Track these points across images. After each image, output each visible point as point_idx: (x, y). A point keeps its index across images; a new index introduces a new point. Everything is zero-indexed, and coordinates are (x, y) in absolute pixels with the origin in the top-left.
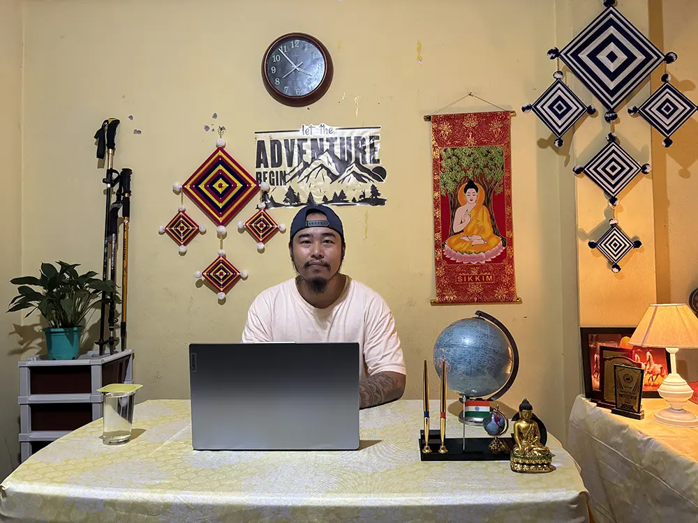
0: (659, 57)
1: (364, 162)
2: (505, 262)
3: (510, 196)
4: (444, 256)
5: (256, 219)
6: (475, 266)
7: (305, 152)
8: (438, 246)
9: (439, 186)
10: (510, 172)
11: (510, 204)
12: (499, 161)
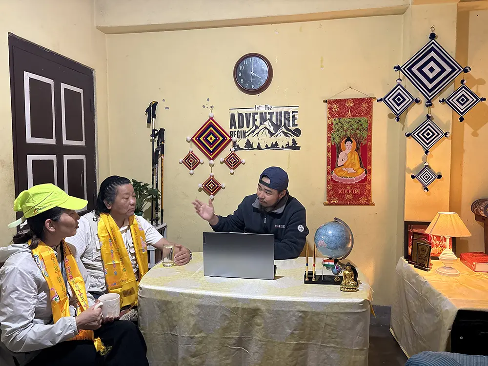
0: (460, 70)
1: (289, 126)
2: (366, 183)
3: (370, 146)
4: (332, 179)
5: (230, 157)
6: (349, 184)
7: (256, 120)
8: (329, 173)
9: (330, 139)
10: (371, 132)
11: (370, 150)
12: (365, 126)
